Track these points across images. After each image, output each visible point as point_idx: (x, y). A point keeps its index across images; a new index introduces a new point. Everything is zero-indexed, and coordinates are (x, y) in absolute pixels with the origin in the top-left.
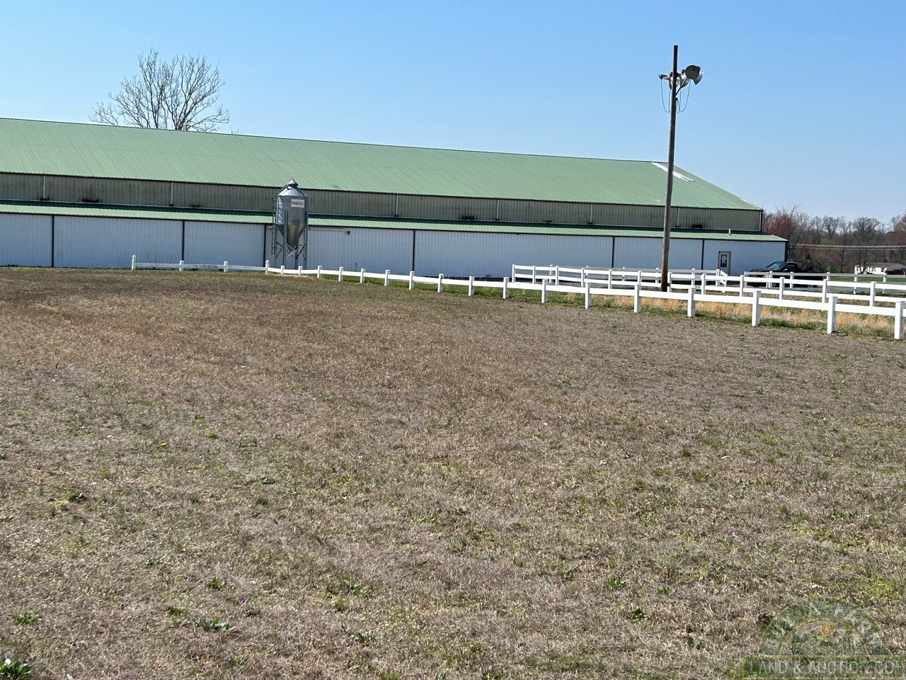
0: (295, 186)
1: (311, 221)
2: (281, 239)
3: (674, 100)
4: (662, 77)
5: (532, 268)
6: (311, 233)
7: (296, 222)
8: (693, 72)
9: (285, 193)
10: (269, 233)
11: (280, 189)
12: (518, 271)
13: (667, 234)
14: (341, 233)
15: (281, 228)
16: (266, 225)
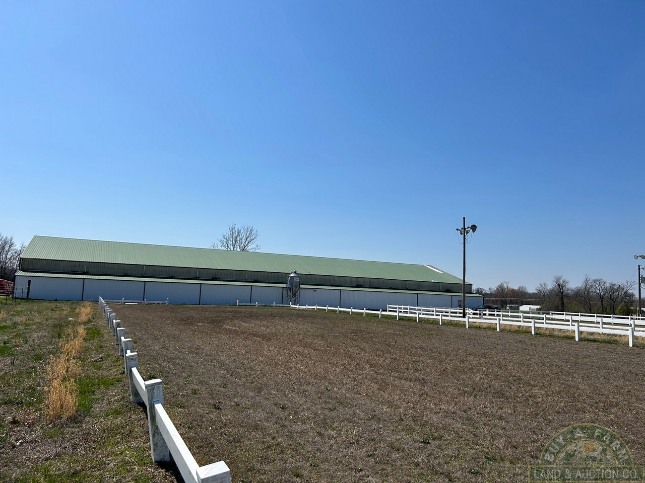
0: (295, 272)
1: (302, 286)
2: (289, 293)
3: (464, 239)
4: (457, 230)
5: (397, 306)
6: (302, 291)
7: (296, 286)
8: (474, 228)
9: (292, 275)
10: (285, 291)
11: (290, 274)
12: (390, 308)
13: (464, 294)
14: (312, 291)
15: (290, 289)
16: (283, 288)
